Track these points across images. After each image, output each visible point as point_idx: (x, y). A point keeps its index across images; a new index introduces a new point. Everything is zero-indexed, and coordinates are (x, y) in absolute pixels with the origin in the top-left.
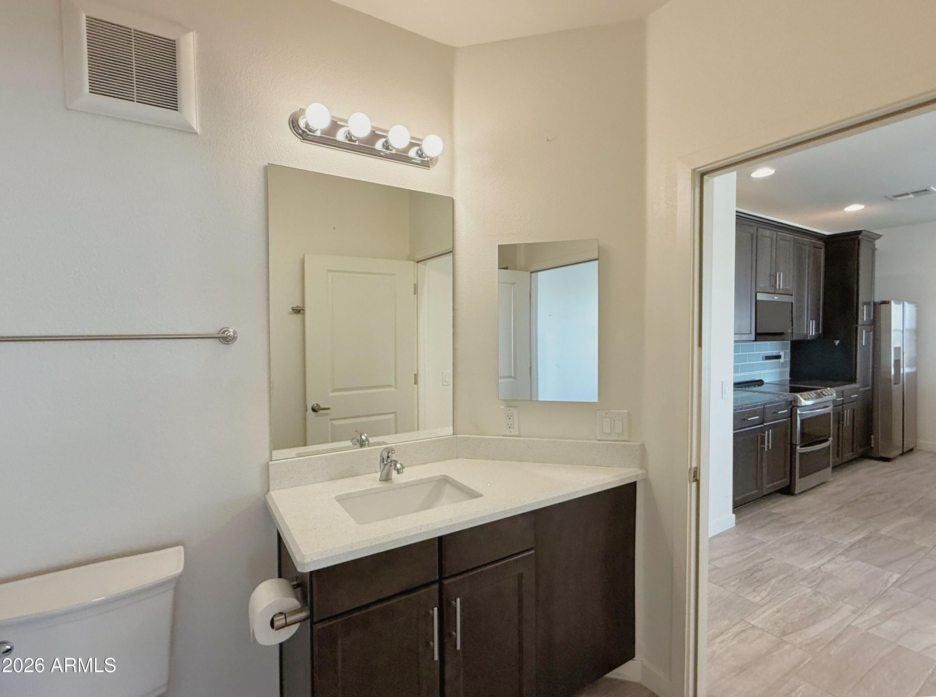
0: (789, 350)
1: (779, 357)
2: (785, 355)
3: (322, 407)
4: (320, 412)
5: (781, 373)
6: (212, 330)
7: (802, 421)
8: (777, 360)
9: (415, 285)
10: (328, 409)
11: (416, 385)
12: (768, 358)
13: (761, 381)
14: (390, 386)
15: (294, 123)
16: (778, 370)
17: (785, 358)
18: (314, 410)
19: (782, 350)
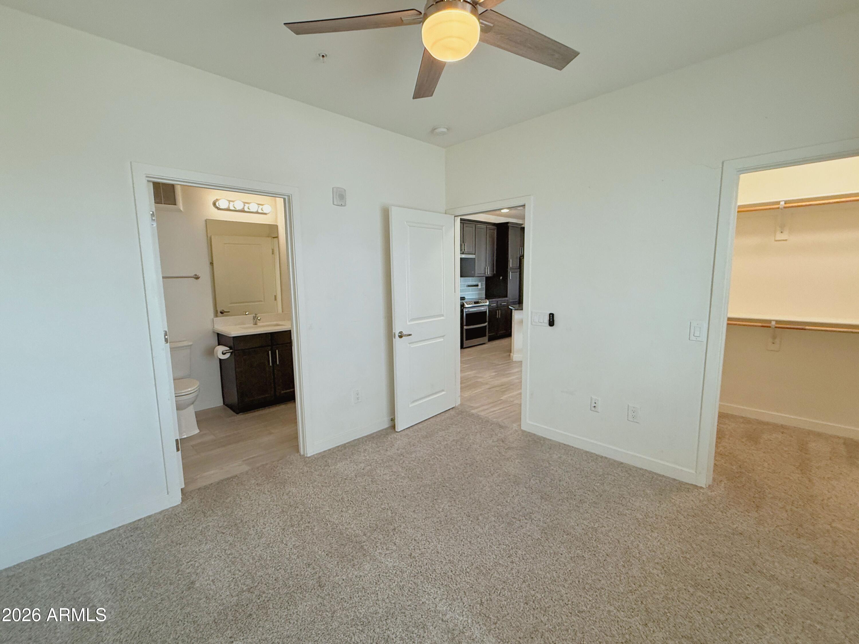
0: (485, 282)
1: (477, 285)
2: (482, 284)
3: (225, 311)
4: (225, 313)
5: (479, 294)
6: (192, 275)
7: (466, 314)
8: (477, 287)
9: (272, 249)
10: (229, 312)
11: (276, 301)
12: (469, 286)
13: (464, 297)
14: (261, 301)
15: (214, 204)
16: (477, 292)
17: (482, 286)
18: (222, 313)
19: (480, 282)
